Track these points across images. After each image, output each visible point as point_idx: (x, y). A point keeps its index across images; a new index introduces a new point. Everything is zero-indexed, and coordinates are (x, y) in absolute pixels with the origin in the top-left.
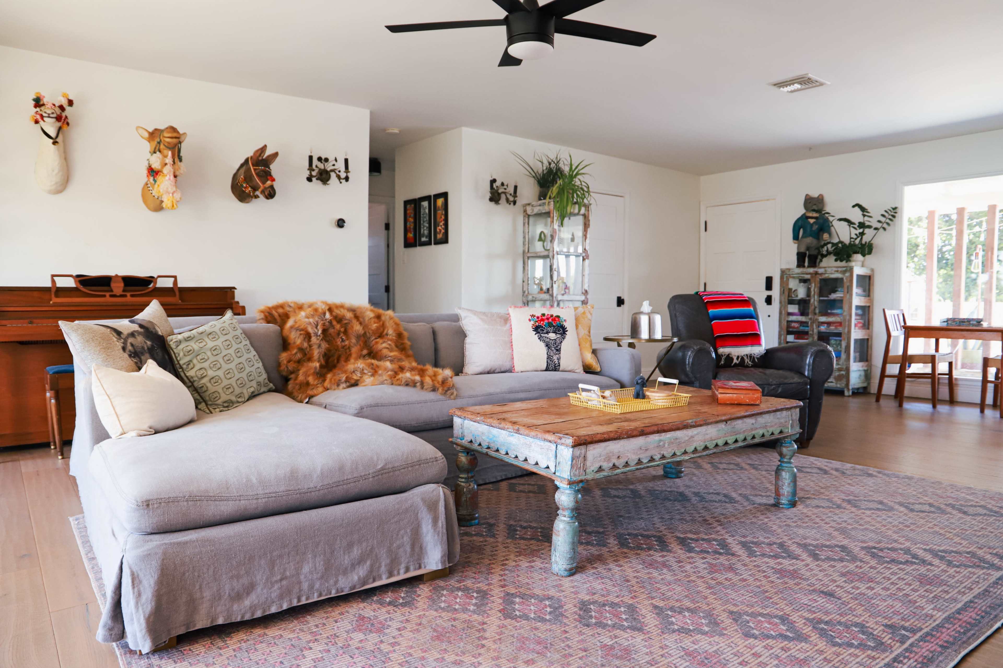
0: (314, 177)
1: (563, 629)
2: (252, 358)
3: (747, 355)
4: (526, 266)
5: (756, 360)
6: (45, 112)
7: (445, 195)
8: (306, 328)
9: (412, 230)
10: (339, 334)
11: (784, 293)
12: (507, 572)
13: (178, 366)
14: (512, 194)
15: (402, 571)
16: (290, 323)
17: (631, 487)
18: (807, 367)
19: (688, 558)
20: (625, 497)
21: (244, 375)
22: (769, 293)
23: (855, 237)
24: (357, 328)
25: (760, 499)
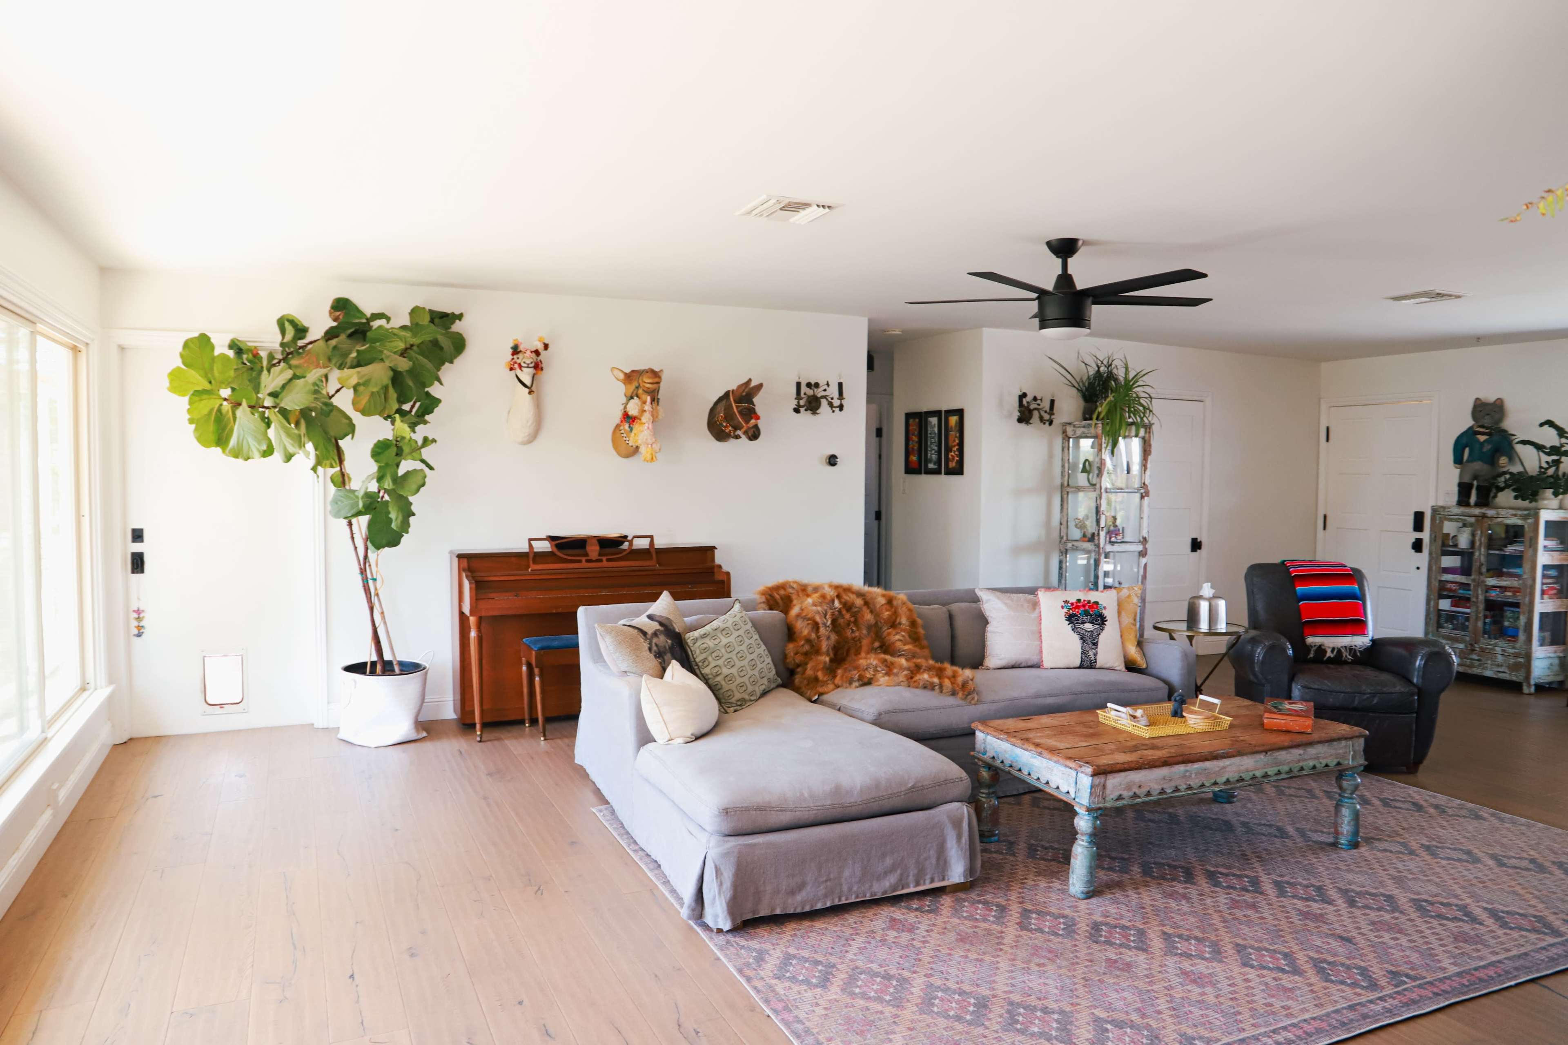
0: (803, 407)
1: (1074, 943)
2: (763, 653)
3: (1345, 647)
4: (1065, 502)
5: (1358, 654)
6: (524, 363)
7: (960, 413)
8: (814, 617)
9: (916, 452)
10: (849, 625)
11: (1435, 540)
12: (1026, 890)
13: (694, 663)
14: (1048, 411)
15: (928, 881)
16: (795, 611)
17: (1171, 810)
18: (1416, 673)
19: (1212, 892)
20: (1161, 821)
21: (756, 672)
22: (1418, 535)
23: (1545, 465)
24: (868, 617)
25: (1318, 836)
